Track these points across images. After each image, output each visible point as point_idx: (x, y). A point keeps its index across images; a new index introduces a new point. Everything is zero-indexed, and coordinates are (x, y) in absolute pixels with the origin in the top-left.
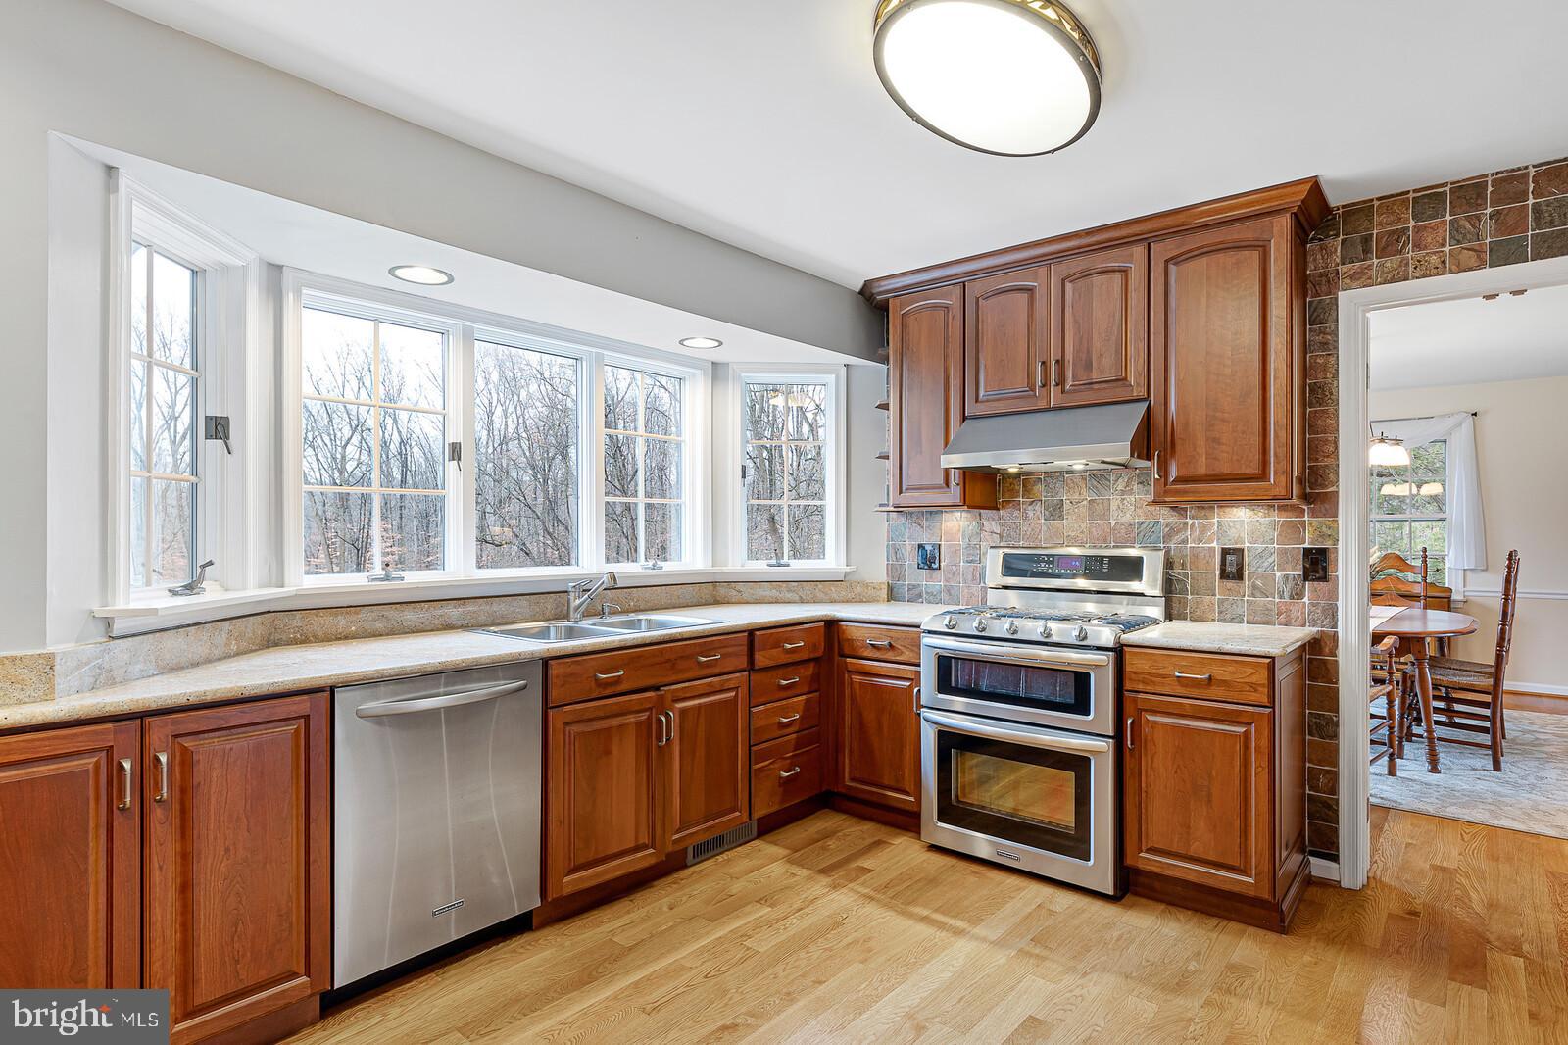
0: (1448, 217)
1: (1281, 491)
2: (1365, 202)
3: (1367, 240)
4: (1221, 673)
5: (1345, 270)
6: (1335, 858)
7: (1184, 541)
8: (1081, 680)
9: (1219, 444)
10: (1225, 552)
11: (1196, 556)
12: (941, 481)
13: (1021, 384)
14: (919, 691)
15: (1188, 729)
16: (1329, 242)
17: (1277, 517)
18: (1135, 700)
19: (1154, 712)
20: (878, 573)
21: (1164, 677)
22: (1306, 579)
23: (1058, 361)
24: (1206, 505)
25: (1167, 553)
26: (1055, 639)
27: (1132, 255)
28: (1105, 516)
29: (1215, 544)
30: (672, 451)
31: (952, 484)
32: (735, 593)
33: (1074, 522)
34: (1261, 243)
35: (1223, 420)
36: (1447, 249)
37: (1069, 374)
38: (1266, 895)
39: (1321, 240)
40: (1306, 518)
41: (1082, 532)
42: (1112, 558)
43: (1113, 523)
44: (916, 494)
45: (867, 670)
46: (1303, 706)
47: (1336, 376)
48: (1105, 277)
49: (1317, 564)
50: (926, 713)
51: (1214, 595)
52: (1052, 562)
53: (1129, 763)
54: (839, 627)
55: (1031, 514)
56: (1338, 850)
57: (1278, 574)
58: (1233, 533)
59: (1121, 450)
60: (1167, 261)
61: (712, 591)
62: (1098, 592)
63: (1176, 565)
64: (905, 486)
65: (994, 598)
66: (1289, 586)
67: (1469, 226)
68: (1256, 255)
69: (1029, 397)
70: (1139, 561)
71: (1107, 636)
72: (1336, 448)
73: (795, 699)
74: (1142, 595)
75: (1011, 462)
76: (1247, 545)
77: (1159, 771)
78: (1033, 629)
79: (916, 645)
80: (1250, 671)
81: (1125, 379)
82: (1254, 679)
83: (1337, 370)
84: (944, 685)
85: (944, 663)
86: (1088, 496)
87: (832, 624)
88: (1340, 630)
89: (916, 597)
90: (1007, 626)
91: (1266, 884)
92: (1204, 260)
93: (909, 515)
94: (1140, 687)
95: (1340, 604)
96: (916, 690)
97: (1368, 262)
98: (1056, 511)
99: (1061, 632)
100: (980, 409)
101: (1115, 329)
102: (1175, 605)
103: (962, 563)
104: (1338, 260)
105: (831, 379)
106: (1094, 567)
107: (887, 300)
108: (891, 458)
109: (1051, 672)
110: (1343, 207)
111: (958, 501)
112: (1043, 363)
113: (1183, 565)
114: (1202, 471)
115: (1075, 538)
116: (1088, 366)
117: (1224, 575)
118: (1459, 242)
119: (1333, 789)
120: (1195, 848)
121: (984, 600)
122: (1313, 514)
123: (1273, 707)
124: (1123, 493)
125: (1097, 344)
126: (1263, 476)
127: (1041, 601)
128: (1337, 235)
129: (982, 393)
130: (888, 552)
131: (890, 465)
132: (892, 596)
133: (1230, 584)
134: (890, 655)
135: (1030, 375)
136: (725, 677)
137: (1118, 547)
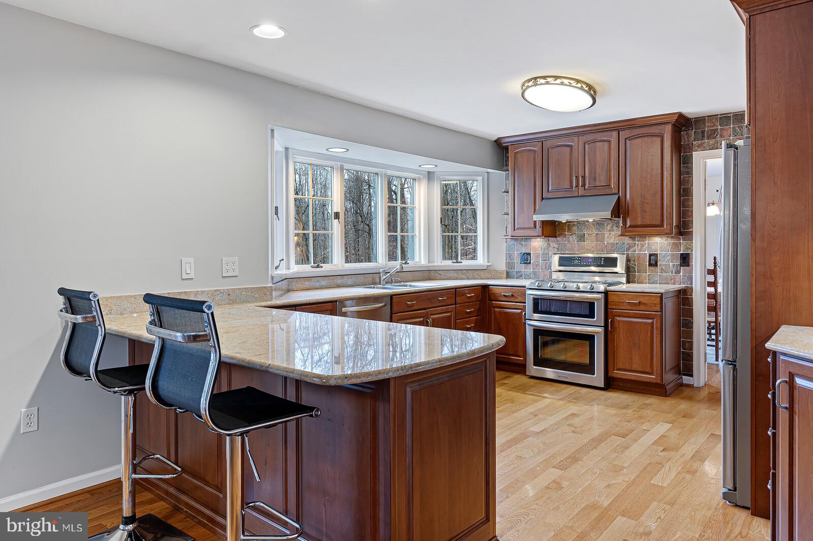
0: (732, 126)
1: (668, 231)
2: (702, 117)
3: (703, 132)
4: (643, 300)
5: (695, 143)
6: (692, 376)
7: (635, 251)
8: (591, 305)
9: (646, 212)
10: (650, 255)
11: (639, 257)
12: (532, 226)
13: (567, 185)
14: (525, 314)
15: (631, 322)
16: (690, 131)
17: (671, 241)
18: (612, 312)
19: (619, 316)
20: (502, 266)
21: (623, 303)
22: (681, 266)
23: (582, 177)
24: (643, 236)
25: (628, 255)
26: (582, 289)
27: (612, 135)
28: (602, 241)
29: (646, 252)
30: (409, 211)
31: (538, 227)
32: (438, 275)
33: (589, 243)
34: (661, 135)
35: (647, 203)
36: (732, 138)
37: (587, 182)
38: (659, 382)
39: (686, 131)
40: (681, 241)
41: (593, 247)
42: (605, 258)
43: (606, 243)
44: (522, 231)
45: (502, 306)
46: (679, 316)
47: (692, 185)
48: (601, 143)
49: (685, 260)
50: (528, 322)
51: (646, 273)
52: (580, 260)
53: (610, 336)
54: (489, 288)
55: (571, 239)
56: (693, 372)
57: (671, 264)
58: (653, 247)
59: (608, 214)
60: (626, 139)
61: (428, 274)
62: (599, 272)
63: (631, 260)
64: (516, 228)
65: (555, 276)
66: (675, 269)
67: (739, 130)
68: (659, 139)
69: (571, 191)
70: (615, 259)
71: (602, 288)
72: (692, 213)
73: (472, 318)
74: (617, 273)
75: (563, 218)
76: (659, 252)
77: (621, 339)
78: (573, 286)
79: (524, 294)
80: (654, 299)
81: (610, 185)
82: (655, 302)
83: (692, 183)
84: (536, 310)
85: (536, 301)
86: (595, 232)
87: (485, 287)
88: (693, 286)
89: (519, 276)
90: (562, 285)
91: (659, 378)
92: (640, 140)
93: (516, 240)
94: (614, 307)
95: (694, 275)
96: (524, 313)
97: (704, 141)
98: (582, 238)
99: (584, 287)
100: (550, 195)
101: (606, 165)
102: (631, 277)
103: (541, 261)
104: (693, 139)
105: (480, 178)
106: (597, 262)
107: (508, 146)
108: (510, 214)
109: (580, 302)
110: (695, 118)
111: (540, 234)
112: (576, 177)
113: (634, 261)
114: (639, 223)
115: (590, 250)
116: (595, 179)
117: (650, 265)
118: (735, 136)
119: (691, 349)
120: (634, 367)
121: (551, 277)
122: (684, 240)
123: (662, 312)
124: (610, 231)
125: (598, 170)
126: (662, 225)
127: (576, 277)
128: (693, 130)
129: (550, 189)
130: (506, 256)
131: (510, 217)
132: (508, 276)
133: (652, 268)
134: (512, 299)
135: (571, 182)
136: (447, 307)
137: (608, 253)
